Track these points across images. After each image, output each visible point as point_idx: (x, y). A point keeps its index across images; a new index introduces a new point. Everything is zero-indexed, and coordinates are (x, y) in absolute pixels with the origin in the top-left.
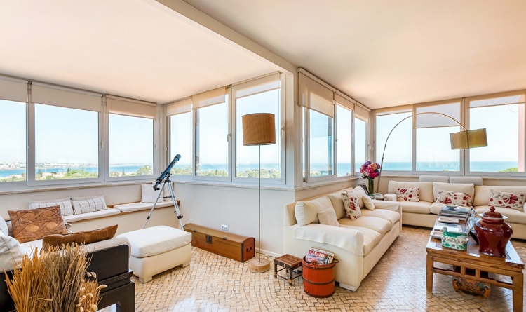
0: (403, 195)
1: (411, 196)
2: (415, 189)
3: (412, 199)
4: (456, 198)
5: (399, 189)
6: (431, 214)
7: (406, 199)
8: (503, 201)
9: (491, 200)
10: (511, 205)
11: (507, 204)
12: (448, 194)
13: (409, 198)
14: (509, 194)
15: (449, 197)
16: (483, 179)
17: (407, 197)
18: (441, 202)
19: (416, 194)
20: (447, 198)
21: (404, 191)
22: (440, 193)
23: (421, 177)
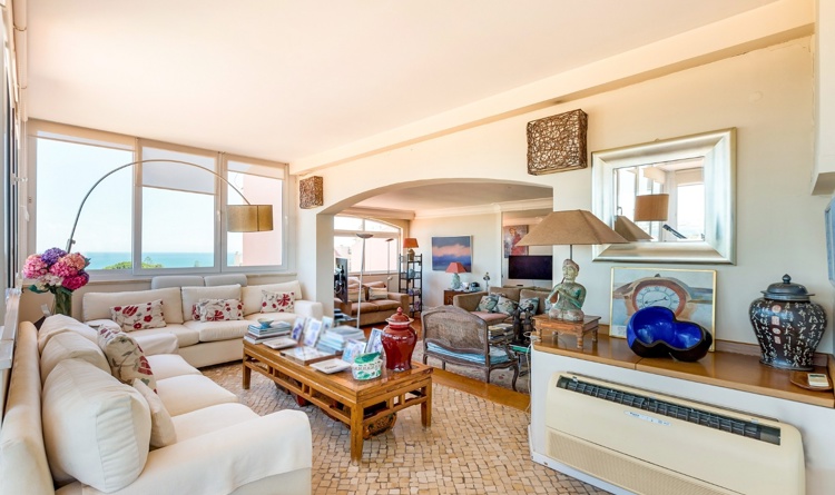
0: (131, 320)
1: (148, 319)
2: (155, 303)
3: (150, 324)
4: (229, 309)
5: (117, 309)
6: (200, 342)
7: (138, 326)
8: (277, 303)
9: (264, 304)
10: (284, 308)
11: (280, 307)
12: (217, 304)
13: (145, 324)
14: (281, 294)
15: (220, 309)
16: (248, 277)
17: (142, 321)
18: (209, 319)
19: (159, 312)
20: (217, 312)
21: (131, 311)
22: (204, 304)
23: (155, 280)
